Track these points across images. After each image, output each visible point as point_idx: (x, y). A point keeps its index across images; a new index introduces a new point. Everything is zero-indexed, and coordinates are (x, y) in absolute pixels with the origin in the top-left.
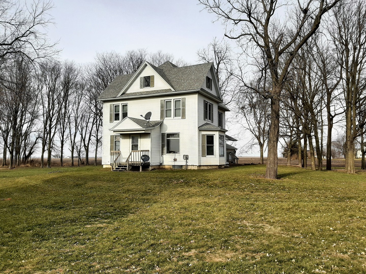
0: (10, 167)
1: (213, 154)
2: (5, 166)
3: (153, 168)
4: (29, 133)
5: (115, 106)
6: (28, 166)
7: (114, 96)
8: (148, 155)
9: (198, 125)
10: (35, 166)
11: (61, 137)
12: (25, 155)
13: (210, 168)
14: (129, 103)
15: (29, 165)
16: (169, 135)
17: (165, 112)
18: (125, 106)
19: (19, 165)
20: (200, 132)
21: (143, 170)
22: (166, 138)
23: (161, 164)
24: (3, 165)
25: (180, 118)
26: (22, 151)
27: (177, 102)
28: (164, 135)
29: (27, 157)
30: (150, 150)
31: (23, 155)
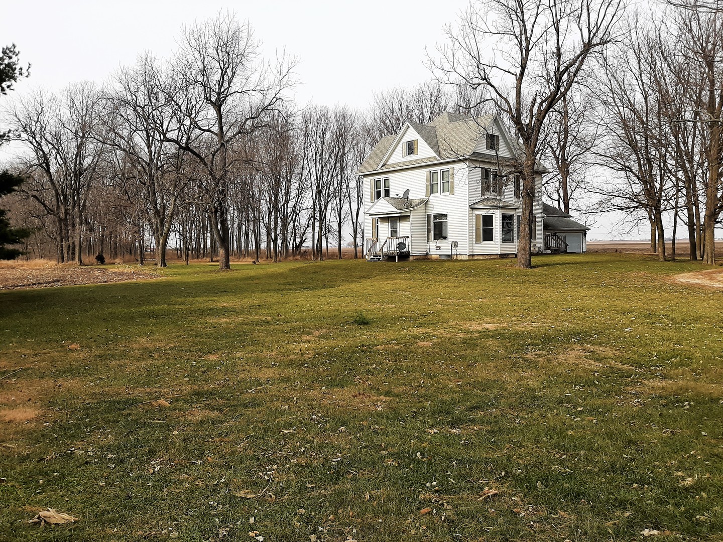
0: (273, 260)
1: (492, 240)
2: (269, 259)
3: (415, 258)
4: (298, 212)
5: (377, 181)
6: (297, 259)
7: (374, 169)
8: (405, 242)
9: (469, 202)
10: (307, 259)
11: (338, 217)
12: (296, 243)
13: (487, 258)
14: (391, 176)
15: (298, 257)
16: (436, 217)
17: (431, 188)
18: (386, 180)
19: (286, 257)
20: (474, 211)
21: (399, 260)
22: (432, 221)
23: (427, 254)
24: (267, 258)
25: (448, 193)
26: (290, 239)
27: (444, 173)
28: (430, 218)
29: (298, 247)
30: (410, 237)
31: (293, 244)
